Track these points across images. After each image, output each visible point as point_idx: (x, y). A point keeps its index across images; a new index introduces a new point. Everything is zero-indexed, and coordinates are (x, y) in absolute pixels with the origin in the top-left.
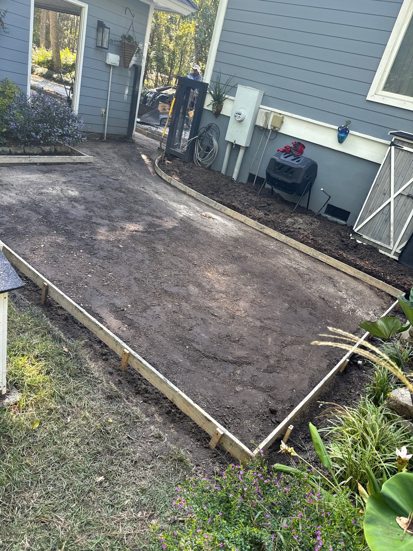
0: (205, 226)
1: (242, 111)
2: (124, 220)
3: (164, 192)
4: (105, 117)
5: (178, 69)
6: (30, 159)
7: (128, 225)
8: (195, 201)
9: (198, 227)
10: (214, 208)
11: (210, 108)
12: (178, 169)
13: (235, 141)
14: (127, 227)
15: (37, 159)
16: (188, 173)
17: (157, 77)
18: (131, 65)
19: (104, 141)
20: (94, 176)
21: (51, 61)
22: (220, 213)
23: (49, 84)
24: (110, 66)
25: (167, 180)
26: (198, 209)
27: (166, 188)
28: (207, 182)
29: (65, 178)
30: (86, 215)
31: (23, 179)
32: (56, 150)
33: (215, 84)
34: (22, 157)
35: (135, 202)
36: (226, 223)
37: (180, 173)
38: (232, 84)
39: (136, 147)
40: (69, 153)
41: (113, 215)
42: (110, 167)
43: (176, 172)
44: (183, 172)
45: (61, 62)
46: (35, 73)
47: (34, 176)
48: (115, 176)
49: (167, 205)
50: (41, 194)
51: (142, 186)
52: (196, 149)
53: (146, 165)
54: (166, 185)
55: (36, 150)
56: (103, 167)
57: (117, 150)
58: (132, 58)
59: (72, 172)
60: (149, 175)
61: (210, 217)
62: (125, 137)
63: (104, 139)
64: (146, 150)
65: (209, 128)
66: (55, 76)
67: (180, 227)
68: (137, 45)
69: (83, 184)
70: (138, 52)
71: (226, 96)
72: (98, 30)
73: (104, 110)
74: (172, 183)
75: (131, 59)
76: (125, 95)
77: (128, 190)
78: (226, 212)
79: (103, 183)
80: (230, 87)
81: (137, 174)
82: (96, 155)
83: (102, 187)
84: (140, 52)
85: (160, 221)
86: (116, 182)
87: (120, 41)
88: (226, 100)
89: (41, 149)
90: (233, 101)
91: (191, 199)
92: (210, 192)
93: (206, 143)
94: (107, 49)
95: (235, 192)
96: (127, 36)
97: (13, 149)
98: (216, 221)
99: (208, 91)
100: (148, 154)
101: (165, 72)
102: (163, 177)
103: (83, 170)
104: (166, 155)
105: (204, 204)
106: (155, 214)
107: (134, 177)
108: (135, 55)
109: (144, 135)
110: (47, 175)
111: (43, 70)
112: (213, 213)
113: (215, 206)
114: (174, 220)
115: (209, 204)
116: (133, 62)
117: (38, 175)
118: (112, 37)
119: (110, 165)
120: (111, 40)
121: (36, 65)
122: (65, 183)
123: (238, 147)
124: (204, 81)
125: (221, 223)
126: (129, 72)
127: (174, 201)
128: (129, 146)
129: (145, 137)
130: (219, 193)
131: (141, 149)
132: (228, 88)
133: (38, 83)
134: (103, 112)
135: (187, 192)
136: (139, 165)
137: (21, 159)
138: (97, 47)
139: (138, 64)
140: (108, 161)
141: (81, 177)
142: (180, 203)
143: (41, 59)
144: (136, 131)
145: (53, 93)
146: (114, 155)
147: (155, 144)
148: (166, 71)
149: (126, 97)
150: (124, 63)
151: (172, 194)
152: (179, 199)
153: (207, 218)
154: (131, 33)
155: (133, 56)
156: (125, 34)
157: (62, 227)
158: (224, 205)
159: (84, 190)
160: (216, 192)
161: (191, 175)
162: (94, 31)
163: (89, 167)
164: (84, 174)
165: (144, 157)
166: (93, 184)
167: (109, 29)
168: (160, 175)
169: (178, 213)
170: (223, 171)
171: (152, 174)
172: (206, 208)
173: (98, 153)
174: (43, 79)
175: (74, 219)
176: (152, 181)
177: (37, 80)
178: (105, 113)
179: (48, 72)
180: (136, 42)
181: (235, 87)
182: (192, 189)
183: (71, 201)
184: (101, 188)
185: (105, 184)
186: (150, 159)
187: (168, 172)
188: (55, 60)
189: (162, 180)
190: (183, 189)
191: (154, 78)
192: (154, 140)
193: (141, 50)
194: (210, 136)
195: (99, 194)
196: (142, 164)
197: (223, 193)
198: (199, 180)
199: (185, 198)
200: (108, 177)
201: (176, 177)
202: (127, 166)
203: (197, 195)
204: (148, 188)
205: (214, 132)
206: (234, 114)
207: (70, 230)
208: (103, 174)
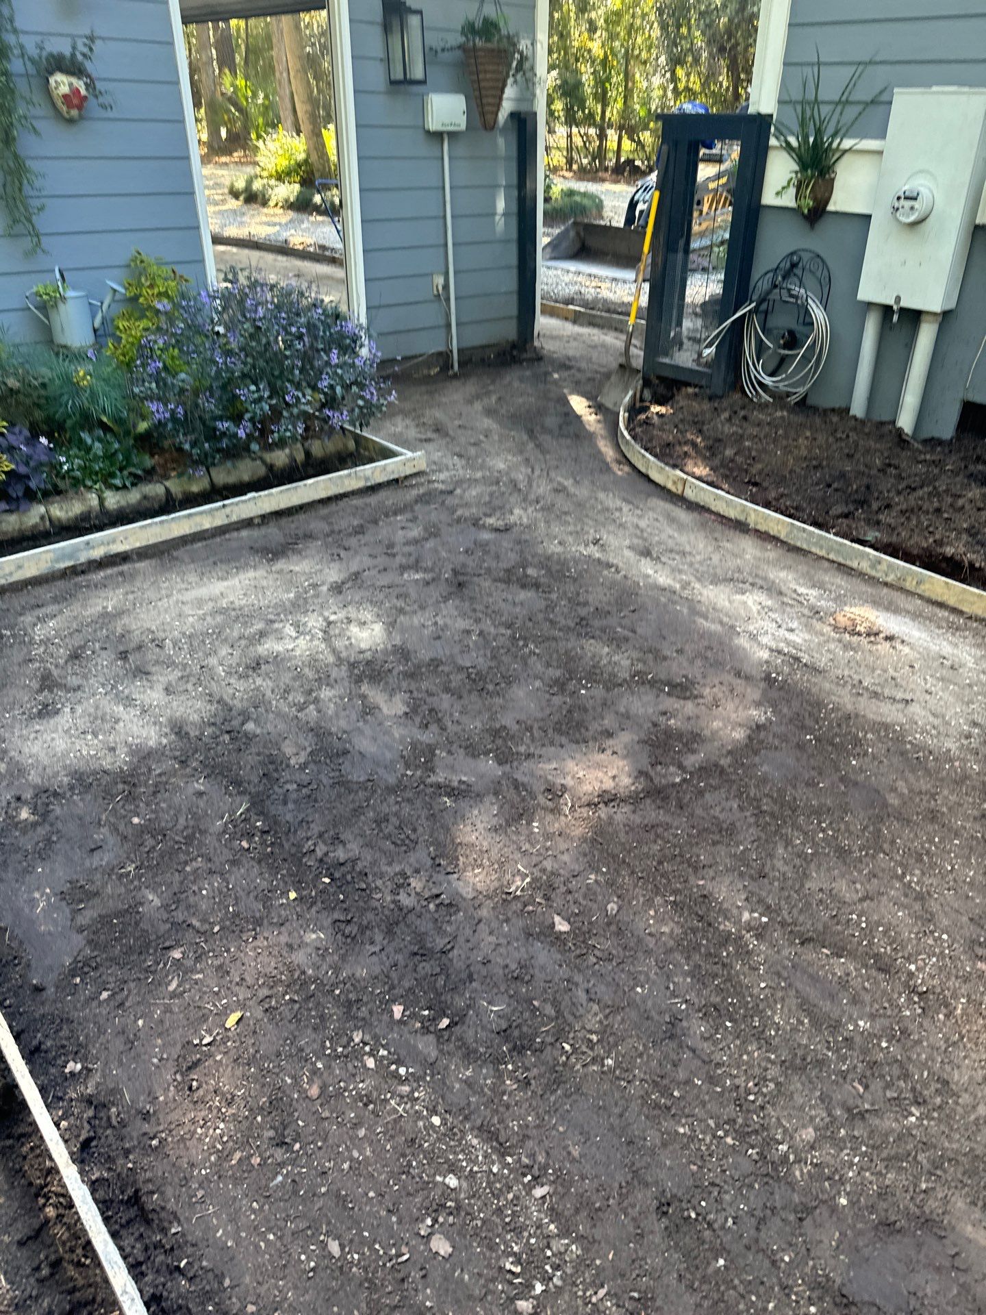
0: (875, 695)
1: (920, 184)
2: (552, 743)
3: (671, 543)
4: (448, 299)
5: (619, 105)
6: (228, 510)
7: (571, 765)
8: (790, 558)
9: (849, 707)
10: (872, 578)
11: (788, 200)
12: (700, 431)
13: (898, 299)
14: (569, 782)
15: (251, 504)
16: (736, 441)
17: (570, 136)
18: (503, 115)
19: (455, 376)
20: (433, 532)
21: (306, 161)
22: (901, 600)
23: (304, 226)
24: (438, 136)
25: (670, 486)
26: (812, 594)
27: (672, 520)
28: (815, 467)
29: (336, 566)
30: (414, 745)
31: (200, 602)
32: (308, 454)
33: (799, 108)
34: (201, 513)
35: (582, 626)
36: (947, 649)
37: (710, 448)
38: (863, 93)
39: (550, 374)
40: (351, 455)
41: (508, 720)
42: (479, 475)
43: (694, 445)
44: (720, 440)
45: (328, 159)
46: (272, 203)
47: (235, 582)
48: (498, 514)
49: (694, 607)
50: (256, 665)
51: (592, 534)
52: (749, 348)
53: (591, 436)
54: (668, 506)
55: (246, 470)
56: (459, 483)
57: (494, 398)
58: (502, 92)
59: (360, 531)
60: (605, 478)
61: (873, 634)
62: (514, 346)
63: (452, 366)
64: (579, 376)
65: (791, 268)
66: (317, 199)
67: (775, 729)
68: (514, 45)
69: (398, 580)
70: (520, 67)
71: (847, 144)
72: (387, 28)
73: (440, 281)
74: (689, 494)
75: (501, 99)
76: (497, 218)
77: (549, 570)
78: (925, 589)
79: (462, 558)
80: (859, 108)
81: (568, 483)
82: (434, 436)
83: (461, 578)
84: (527, 65)
85: (689, 707)
86: (506, 542)
87: (459, 47)
88: (846, 157)
89: (264, 462)
90: (876, 157)
91: (772, 553)
92: (838, 509)
93: (783, 321)
94: (423, 82)
95: (935, 493)
96: (478, 24)
97: (175, 486)
98: (906, 650)
99: (773, 142)
100: (588, 388)
101: (590, 119)
102: (655, 476)
103: (395, 514)
104: (647, 383)
105: (826, 564)
106: (662, 672)
107: (561, 502)
108: (510, 81)
109: (566, 319)
110: (281, 565)
111: (290, 190)
112: (876, 603)
113: (873, 567)
114: (739, 684)
115: (849, 563)
116: (507, 107)
117: (251, 574)
118: (433, 40)
119: (482, 467)
120: (431, 49)
121: (273, 182)
122: (337, 589)
123: (913, 317)
124: (752, 110)
125: (927, 657)
126: (501, 141)
127: (716, 580)
128: (528, 373)
129: (570, 328)
130: (875, 506)
131: (566, 374)
132: (851, 112)
133: (277, 228)
134: (440, 288)
135: (752, 521)
136: (569, 441)
137: (198, 519)
138: (393, 83)
139: (524, 108)
140: (472, 451)
141: (389, 549)
142: (736, 581)
143: (283, 163)
144: (543, 312)
145: (312, 249)
146: (488, 423)
147: (604, 345)
148: (591, 116)
149: (500, 221)
150: (483, 114)
151: (698, 543)
152: (732, 563)
153: (864, 641)
154: (490, 11)
155: (504, 85)
156: (471, 17)
157: (321, 850)
158: (909, 558)
159: (401, 611)
160: (862, 503)
161: (749, 449)
162: (377, 32)
163: (414, 492)
164: (402, 531)
165: (579, 404)
166: (432, 570)
167: (420, 12)
168: (643, 470)
169: (743, 642)
170: (858, 408)
171: (615, 467)
172: (840, 582)
173: (439, 429)
174: (291, 214)
175: (370, 785)
176: (618, 503)
177: (276, 220)
178: (446, 287)
179: (300, 193)
180: (508, 37)
181: (880, 103)
182: (767, 505)
183: (359, 680)
184: (459, 584)
185: (471, 563)
186: (599, 408)
187: (667, 454)
188: (314, 158)
189: (652, 487)
190: (732, 514)
191: (563, 143)
192: (595, 331)
193: (527, 58)
194: (796, 297)
195: (453, 618)
196: (577, 436)
197: (888, 506)
198: (785, 464)
199: (749, 549)
200: (476, 523)
201: (696, 465)
202: (532, 459)
203: (791, 532)
204: (611, 538)
205: (809, 279)
206: (889, 200)
207: (354, 861)
208: (459, 512)
